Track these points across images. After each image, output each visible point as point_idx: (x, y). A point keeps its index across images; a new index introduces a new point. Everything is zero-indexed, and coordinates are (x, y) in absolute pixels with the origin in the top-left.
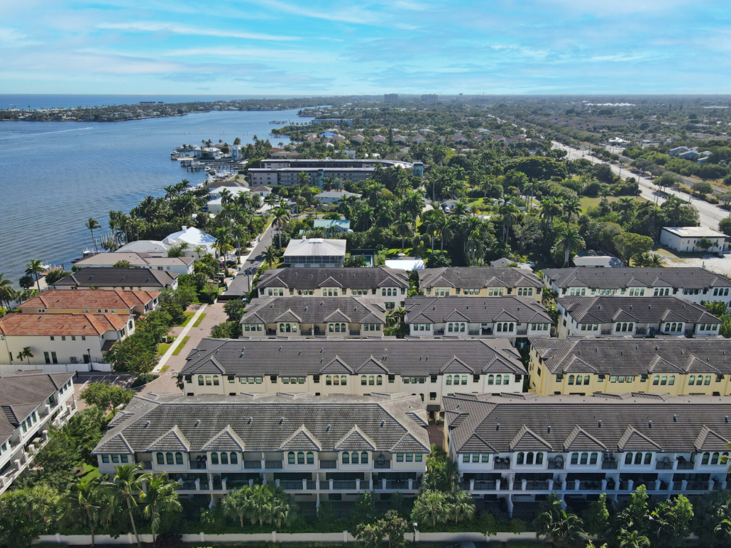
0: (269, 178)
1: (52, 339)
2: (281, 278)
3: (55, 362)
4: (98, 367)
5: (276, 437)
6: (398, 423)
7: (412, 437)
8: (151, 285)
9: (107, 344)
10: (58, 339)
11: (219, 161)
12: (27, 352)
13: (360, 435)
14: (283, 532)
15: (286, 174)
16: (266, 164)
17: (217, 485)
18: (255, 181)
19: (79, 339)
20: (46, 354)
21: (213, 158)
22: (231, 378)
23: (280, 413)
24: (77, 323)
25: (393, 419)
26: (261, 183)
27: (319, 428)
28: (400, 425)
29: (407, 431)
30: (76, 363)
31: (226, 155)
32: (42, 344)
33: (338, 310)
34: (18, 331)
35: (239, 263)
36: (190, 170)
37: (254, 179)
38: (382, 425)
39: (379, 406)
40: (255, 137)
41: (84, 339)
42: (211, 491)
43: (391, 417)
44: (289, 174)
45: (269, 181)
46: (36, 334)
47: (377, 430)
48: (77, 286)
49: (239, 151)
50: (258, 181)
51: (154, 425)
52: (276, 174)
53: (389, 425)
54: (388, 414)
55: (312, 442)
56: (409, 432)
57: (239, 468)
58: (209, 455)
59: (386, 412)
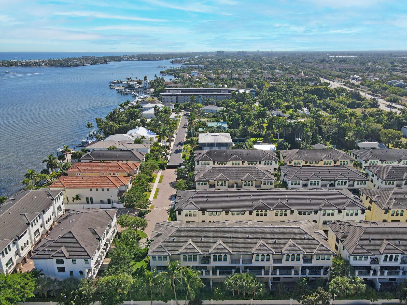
0: (171, 99)
1: (91, 190)
2: (208, 156)
3: (92, 202)
4: (116, 205)
6: (314, 238)
7: (324, 246)
8: (133, 159)
9: (121, 193)
10: (94, 190)
11: (137, 89)
12: (78, 197)
13: (295, 245)
14: (256, 299)
15: (181, 96)
16: (167, 91)
17: (214, 273)
18: (164, 100)
19: (105, 190)
20: (87, 198)
21: (134, 88)
22: (203, 212)
23: (246, 232)
24: (103, 181)
25: (310, 236)
26: (167, 101)
27: (270, 241)
28: (315, 239)
29: (320, 243)
30: (103, 203)
31: (141, 86)
32: (85, 193)
33: (248, 174)
34: (72, 186)
35: (170, 147)
36: (123, 94)
37: (163, 99)
38: (305, 239)
39: (300, 229)
40: (155, 76)
41: (108, 190)
42: (211, 276)
43: (309, 234)
44: (183, 96)
45: (172, 100)
46: (83, 187)
47: (302, 242)
48: (93, 160)
49: (148, 84)
50: (165, 100)
51: (178, 240)
52: (175, 97)
53: (308, 239)
54: (307, 233)
55: (269, 249)
56: (321, 243)
57: (228, 263)
58: (212, 256)
59: (305, 232)
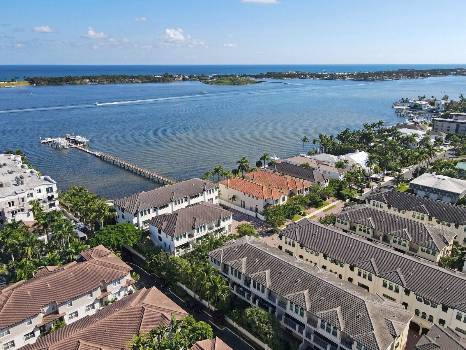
1: (245, 195)
3: (244, 207)
4: (260, 216)
5: (288, 289)
6: (370, 322)
7: (374, 337)
8: (310, 180)
9: (267, 205)
11: (425, 111)
12: (234, 198)
13: (337, 315)
16: (454, 116)
17: (254, 301)
18: (437, 127)
19: (255, 198)
21: (421, 109)
22: (301, 246)
23: (299, 276)
24: (258, 190)
25: (369, 316)
26: (442, 129)
27: (316, 297)
28: (371, 324)
29: (373, 331)
30: (252, 211)
31: (432, 107)
33: (406, 230)
34: (234, 186)
35: (383, 181)
38: (357, 317)
39: (364, 303)
41: (257, 199)
42: (251, 302)
43: (368, 314)
46: (239, 190)
47: (352, 318)
48: (275, 171)
49: (443, 105)
51: (238, 253)
52: (455, 125)
53: (362, 319)
54: (367, 312)
55: (305, 303)
56: (374, 332)
57: (264, 296)
58: (252, 281)
59: (367, 310)
